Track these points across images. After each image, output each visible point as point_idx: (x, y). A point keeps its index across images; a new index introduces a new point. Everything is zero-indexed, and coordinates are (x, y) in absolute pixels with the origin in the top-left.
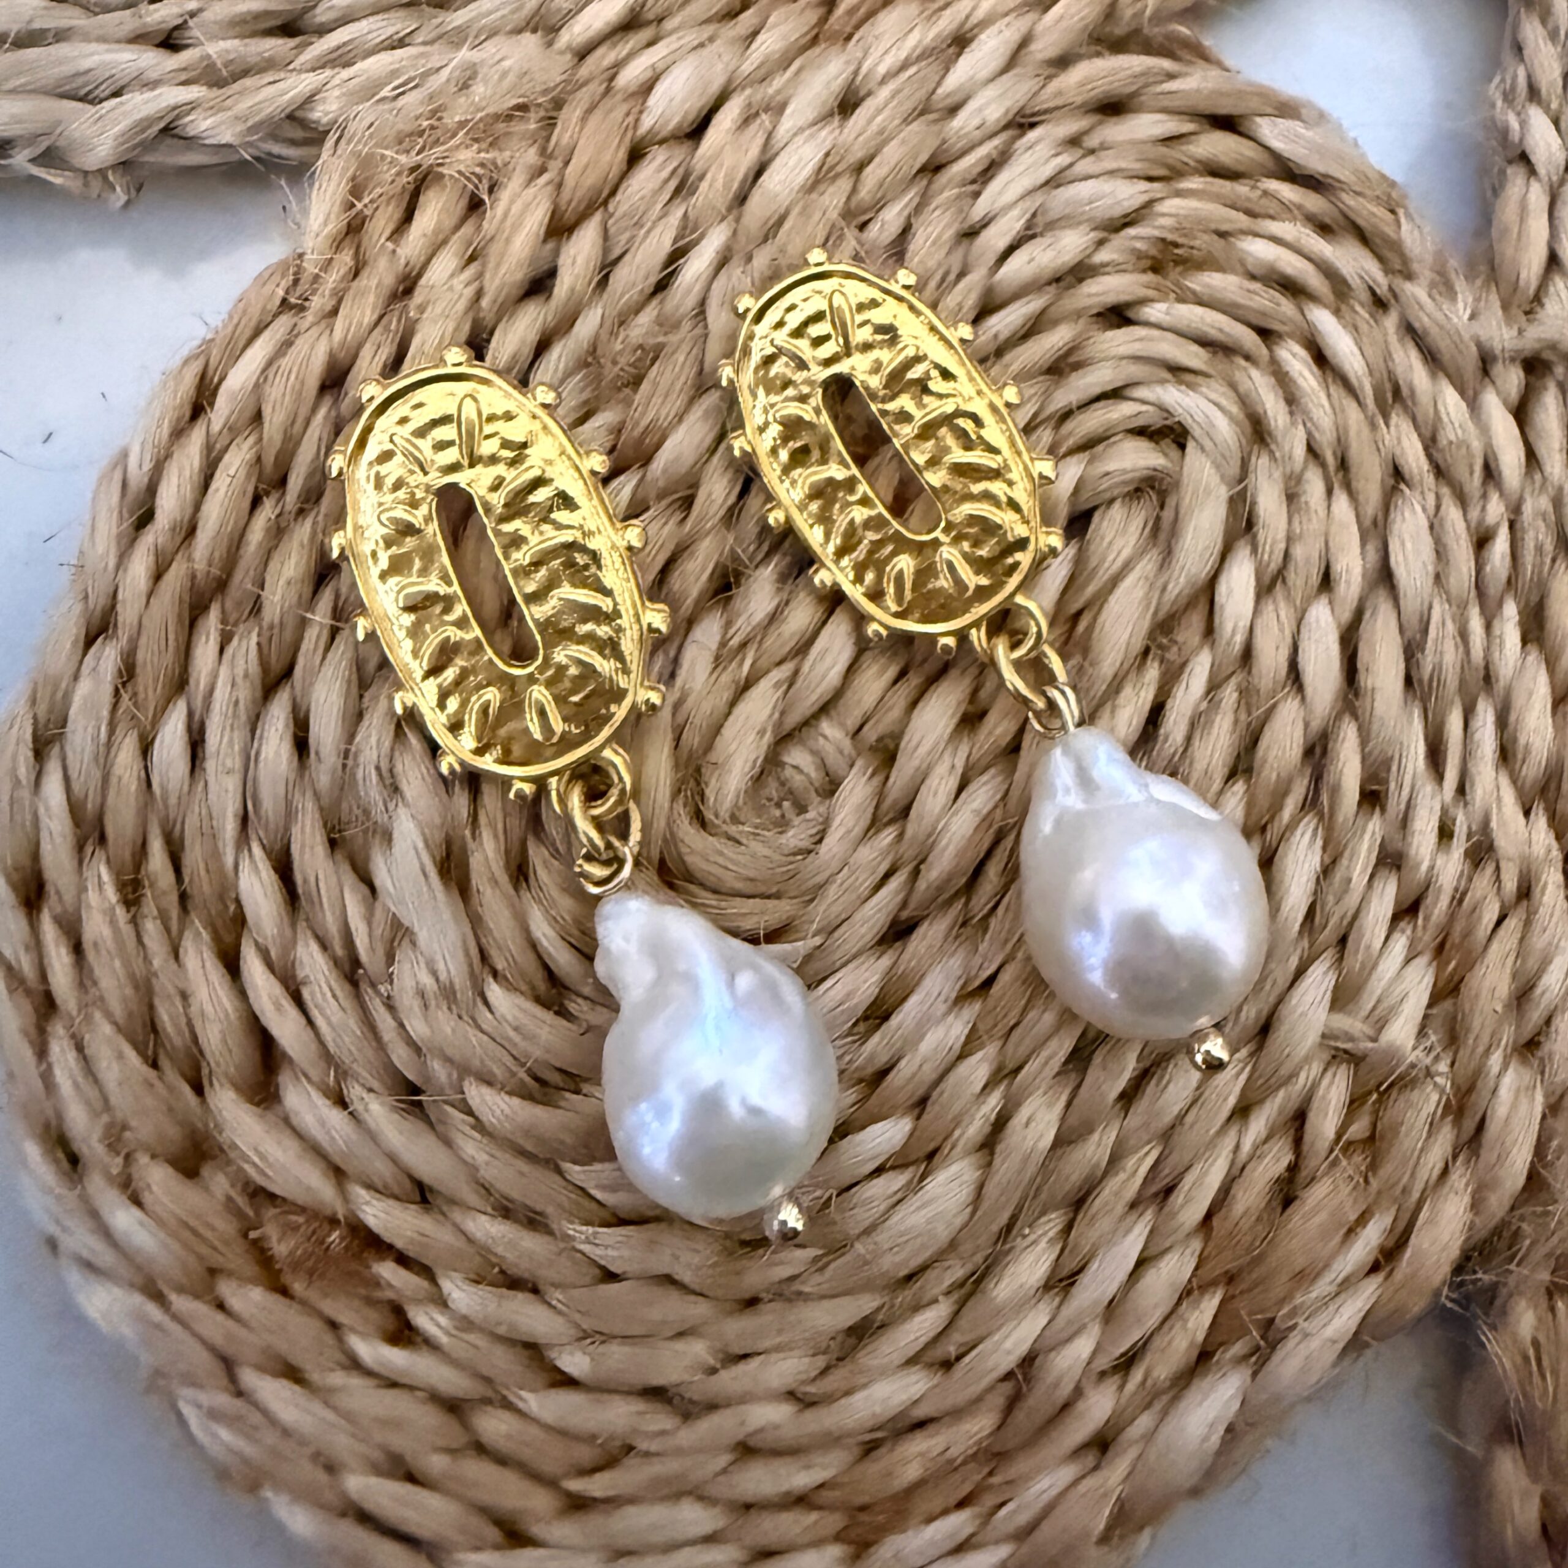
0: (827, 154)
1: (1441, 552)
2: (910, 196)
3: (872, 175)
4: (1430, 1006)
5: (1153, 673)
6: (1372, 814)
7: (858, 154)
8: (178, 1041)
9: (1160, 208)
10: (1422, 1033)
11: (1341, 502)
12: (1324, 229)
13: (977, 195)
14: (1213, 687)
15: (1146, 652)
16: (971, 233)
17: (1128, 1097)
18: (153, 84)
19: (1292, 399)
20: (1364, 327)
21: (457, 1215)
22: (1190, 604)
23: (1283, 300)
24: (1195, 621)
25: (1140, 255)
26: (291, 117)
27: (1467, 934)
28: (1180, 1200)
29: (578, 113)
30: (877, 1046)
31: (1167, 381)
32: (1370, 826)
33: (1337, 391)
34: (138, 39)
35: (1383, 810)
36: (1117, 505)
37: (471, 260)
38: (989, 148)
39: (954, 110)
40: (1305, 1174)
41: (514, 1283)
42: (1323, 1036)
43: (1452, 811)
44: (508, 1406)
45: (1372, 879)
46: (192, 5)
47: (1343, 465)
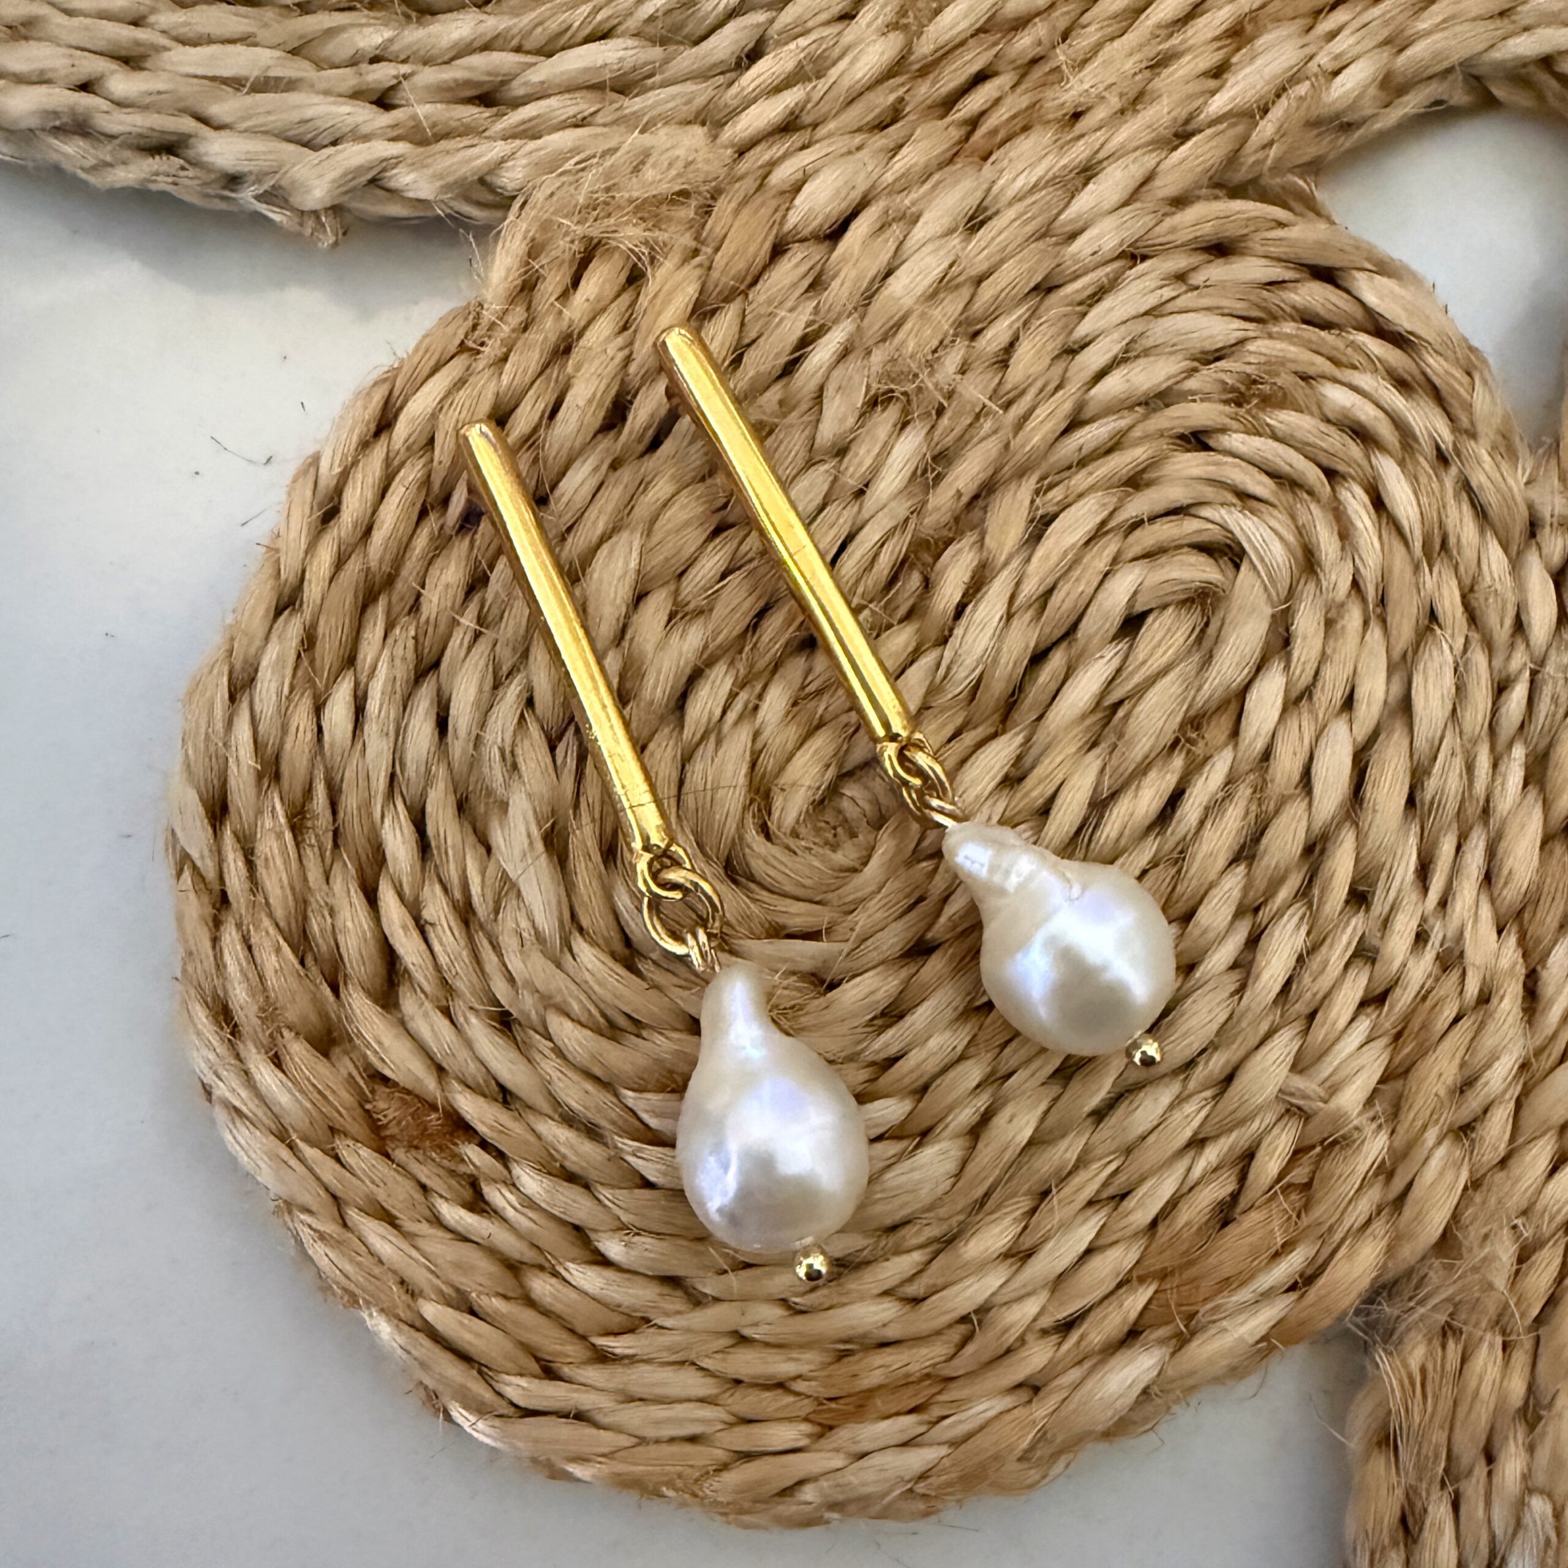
0: (951, 266)
1: (1460, 687)
2: (1021, 311)
3: (989, 289)
4: (1383, 1080)
5: (1178, 762)
6: (1358, 911)
7: (981, 266)
8: (324, 948)
9: (1251, 347)
10: (1369, 1102)
11: (1375, 634)
12: (1402, 384)
13: (1084, 315)
14: (1230, 781)
15: (1174, 745)
16: (1073, 350)
18: (366, 138)
19: (1345, 534)
20: (1423, 480)
21: (531, 1118)
22: (1222, 706)
23: (1351, 442)
24: (1224, 723)
25: (1225, 387)
26: (482, 181)
27: (1425, 1026)
28: (1132, 1204)
29: (734, 204)
31: (1234, 505)
32: (1353, 922)
33: (1390, 531)
34: (356, 95)
35: (1368, 910)
36: (1171, 609)
37: (625, 328)
38: (1100, 275)
39: (1073, 236)
40: (1243, 1202)
41: (571, 1177)
42: (1280, 1091)
43: (1431, 920)
44: (555, 1274)
45: (1347, 966)
46: (405, 69)
47: (1382, 601)
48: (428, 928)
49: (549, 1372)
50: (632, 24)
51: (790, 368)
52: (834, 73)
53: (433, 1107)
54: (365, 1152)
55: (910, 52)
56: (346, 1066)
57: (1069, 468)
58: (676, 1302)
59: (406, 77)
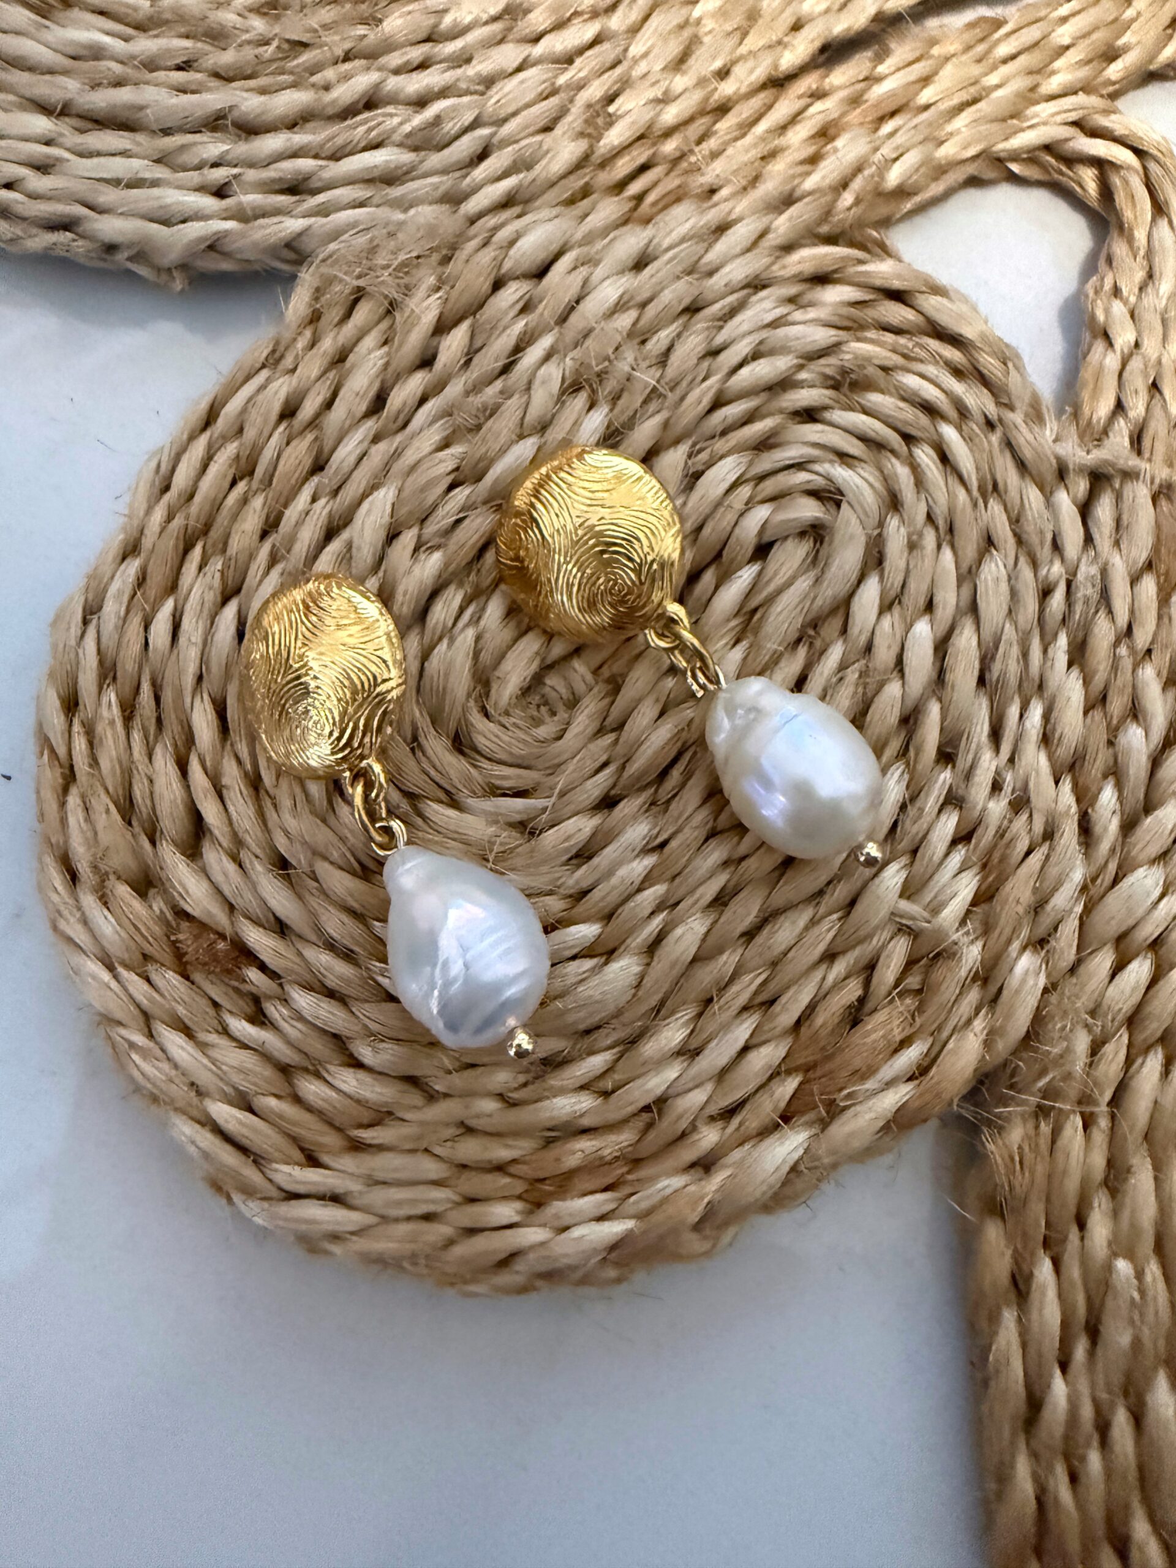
0: (624, 295)
1: (1014, 593)
2: (675, 326)
3: (651, 311)
4: (972, 905)
6: (945, 768)
7: (645, 295)
9: (844, 347)
10: (963, 922)
11: (947, 554)
12: (957, 372)
13: (721, 328)
14: (842, 668)
15: (799, 641)
16: (714, 353)
17: (749, 935)
18: (205, 218)
19: (920, 482)
20: (977, 440)
21: (300, 945)
22: (833, 611)
23: (921, 415)
24: (836, 623)
25: (827, 377)
26: (288, 245)
27: (1003, 859)
28: (780, 1009)
29: (466, 254)
30: (582, 875)
31: (835, 462)
32: (943, 776)
33: (953, 481)
34: (201, 189)
35: (954, 767)
36: (790, 540)
37: (385, 343)
38: (731, 299)
39: (711, 274)
40: (869, 1006)
41: (331, 994)
42: (892, 913)
43: (1004, 773)
44: (318, 1075)
45: (940, 811)
46: (235, 171)
47: (951, 530)
48: (225, 792)
49: (312, 1161)
50: (396, 137)
51: (506, 369)
52: (538, 168)
53: (222, 936)
54: (170, 975)
55: (593, 152)
56: (158, 905)
57: (713, 437)
58: (415, 1098)
59: (235, 177)
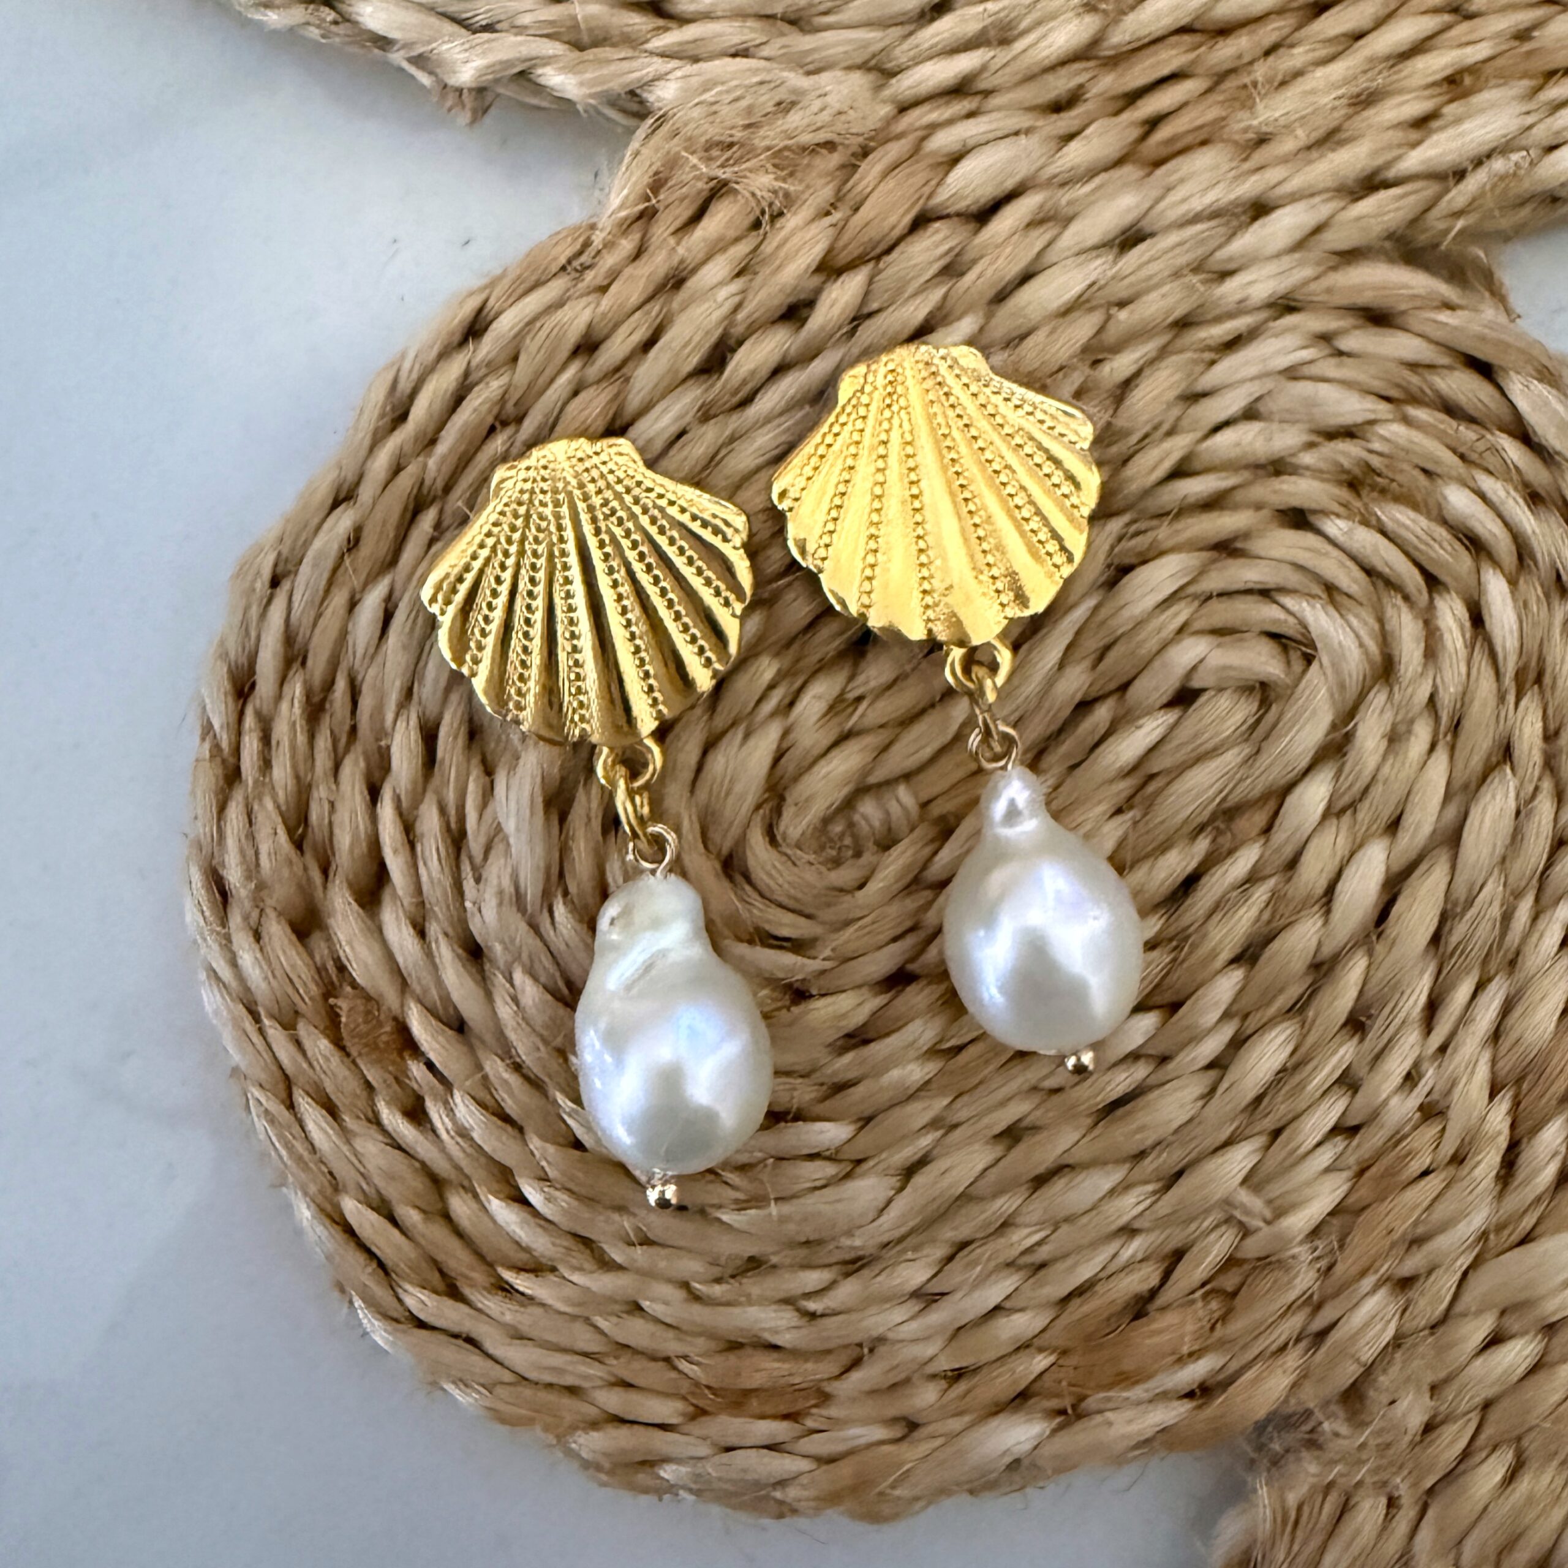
0: (1090, 286)
1: (1517, 836)
4: (1334, 1213)
5: (1202, 845)
6: (1353, 1036)
8: (319, 838)
9: (1379, 430)
10: (1314, 1232)
11: (1441, 758)
12: (1534, 500)
13: (1213, 363)
14: (1252, 879)
15: (1201, 829)
16: (1193, 397)
17: (1038, 1181)
18: (519, 30)
19: (1431, 653)
20: (1532, 606)
22: (1260, 802)
24: (1260, 818)
25: (1341, 469)
26: (631, 92)
27: (1390, 1172)
28: (1049, 1276)
29: (879, 168)
30: (847, 1063)
31: (1319, 598)
32: (1342, 1051)
35: (1362, 1040)
36: (1229, 691)
37: (741, 274)
38: (1242, 323)
39: (1224, 277)
40: (1161, 1300)
41: (506, 1118)
42: (1224, 1201)
43: (1425, 1065)
44: (475, 1198)
45: (1328, 1091)
47: (1456, 727)
48: (418, 843)
49: (453, 1291)
52: (1020, 45)
54: (321, 1040)
55: (1104, 37)
56: (322, 953)
57: (1166, 515)
